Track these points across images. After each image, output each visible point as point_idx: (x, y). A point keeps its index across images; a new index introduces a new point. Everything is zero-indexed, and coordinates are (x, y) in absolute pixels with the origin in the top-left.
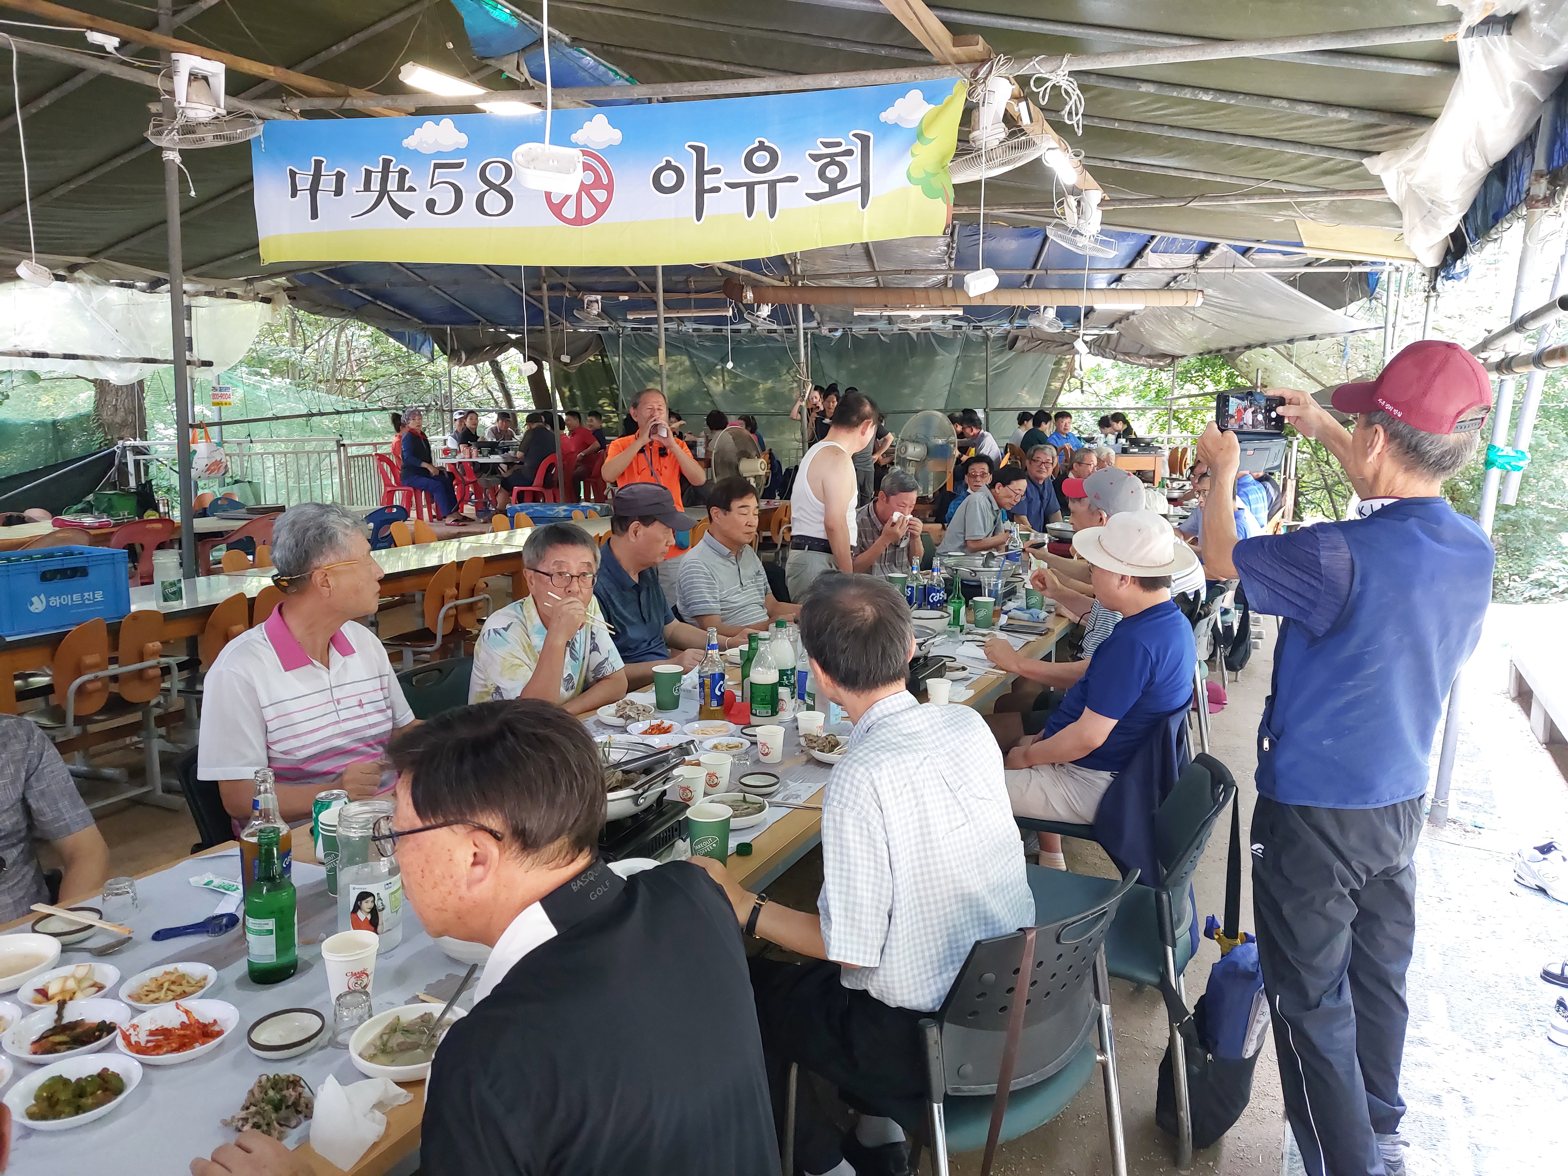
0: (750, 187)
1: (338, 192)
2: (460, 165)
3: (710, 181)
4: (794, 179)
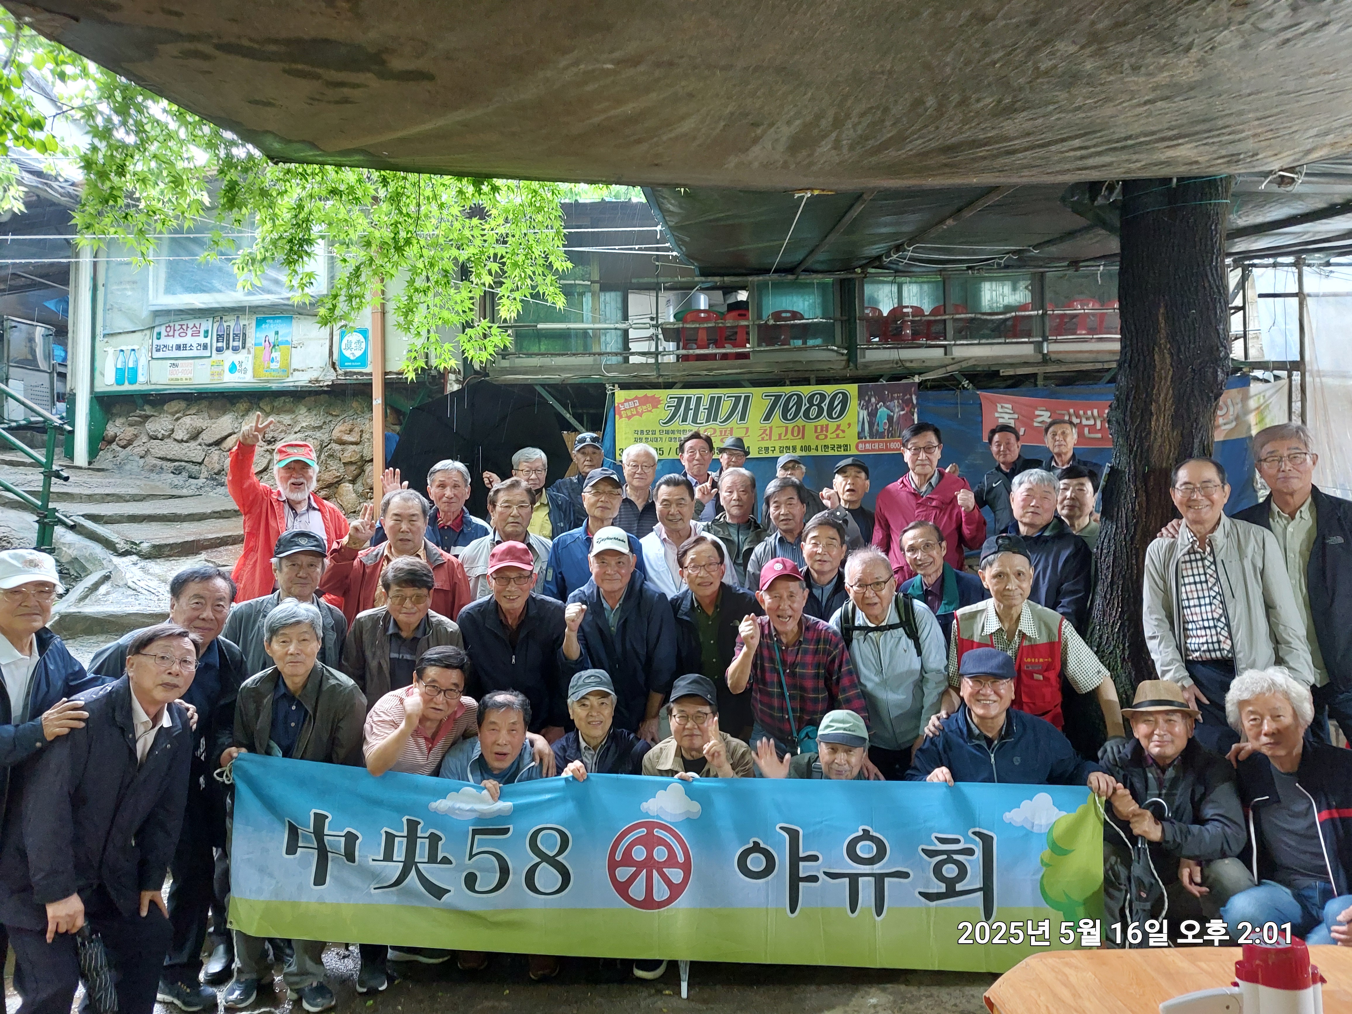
0: (854, 879)
1: (351, 857)
2: (505, 832)
3: (805, 869)
4: (905, 875)
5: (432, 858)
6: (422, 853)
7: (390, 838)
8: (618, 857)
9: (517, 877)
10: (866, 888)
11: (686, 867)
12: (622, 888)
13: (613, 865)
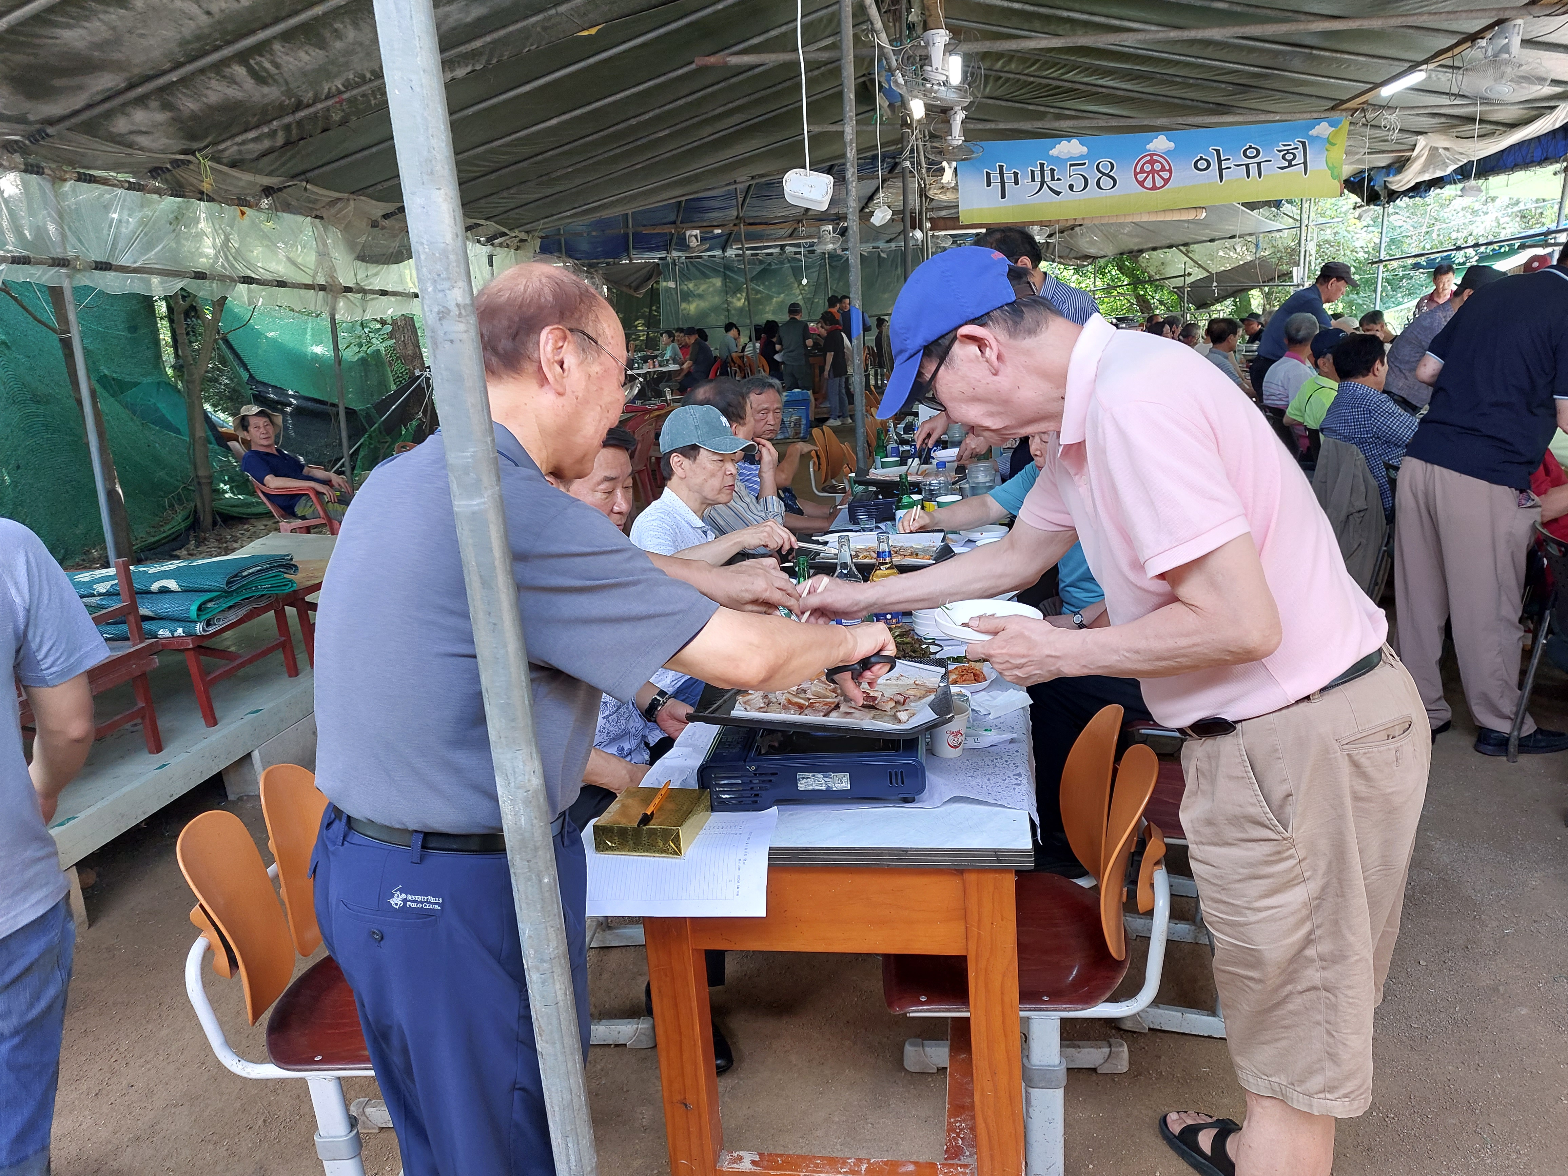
0: (1247, 166)
1: (1016, 183)
2: (1085, 164)
3: (1225, 164)
4: (1269, 161)
5: (1053, 179)
6: (1048, 178)
7: (1032, 172)
8: (1138, 170)
9: (1092, 183)
10: (1253, 168)
11: (1170, 171)
12: (1142, 184)
13: (1136, 174)
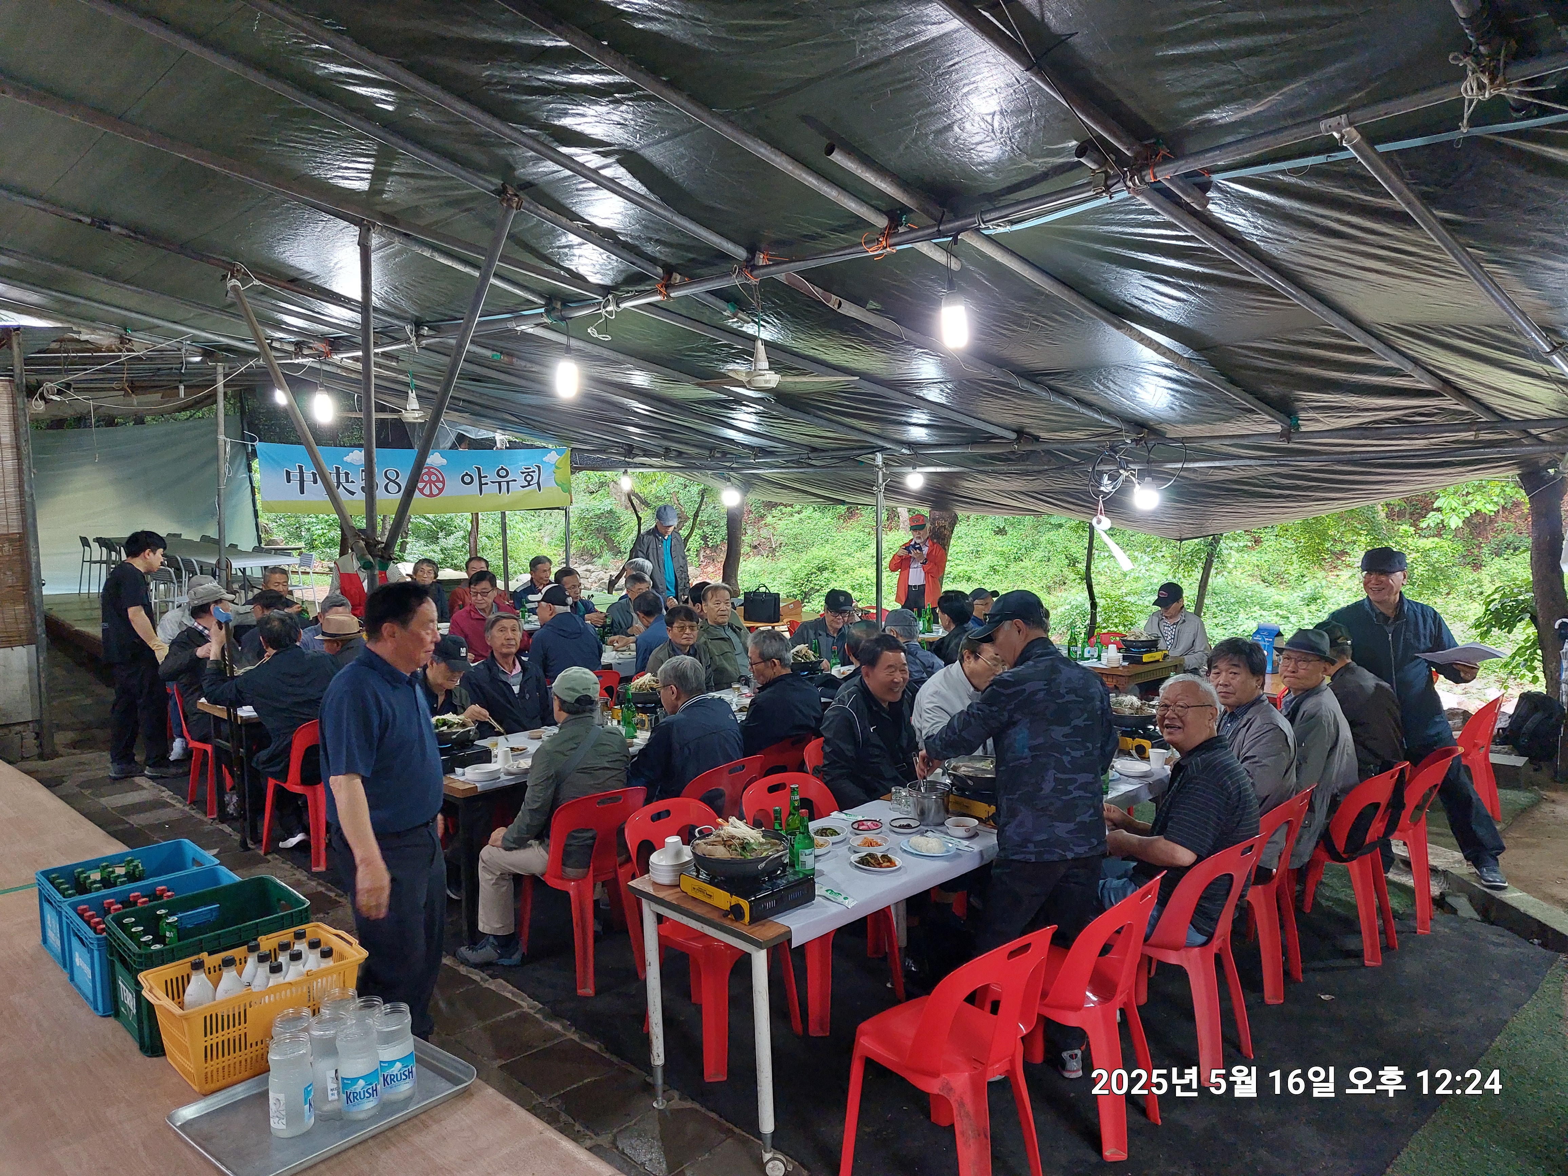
0: (500, 483)
1: (315, 482)
3: (484, 481)
5: (347, 481)
6: (343, 479)
10: (504, 485)
12: (421, 490)
